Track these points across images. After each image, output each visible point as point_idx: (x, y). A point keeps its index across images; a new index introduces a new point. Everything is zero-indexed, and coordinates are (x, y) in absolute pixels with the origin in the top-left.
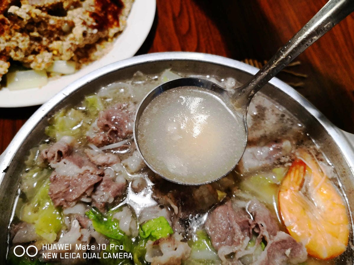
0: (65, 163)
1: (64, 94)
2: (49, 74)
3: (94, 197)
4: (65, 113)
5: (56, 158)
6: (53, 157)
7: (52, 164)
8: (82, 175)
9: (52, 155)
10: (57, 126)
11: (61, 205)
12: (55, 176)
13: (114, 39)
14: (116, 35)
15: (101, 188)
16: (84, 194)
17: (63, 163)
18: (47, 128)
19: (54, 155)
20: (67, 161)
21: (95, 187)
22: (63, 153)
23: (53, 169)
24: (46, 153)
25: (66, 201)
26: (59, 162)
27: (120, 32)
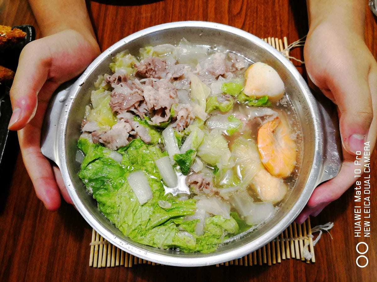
0: (122, 86)
1: (125, 42)
4: (125, 55)
5: (116, 82)
6: (115, 80)
7: (113, 85)
8: (133, 94)
9: (114, 79)
10: (117, 63)
11: (117, 111)
12: (115, 93)
16: (134, 105)
17: (121, 86)
18: (111, 64)
19: (116, 79)
20: (124, 85)
22: (122, 79)
23: (113, 89)
24: (110, 78)
25: (120, 109)
26: (118, 84)
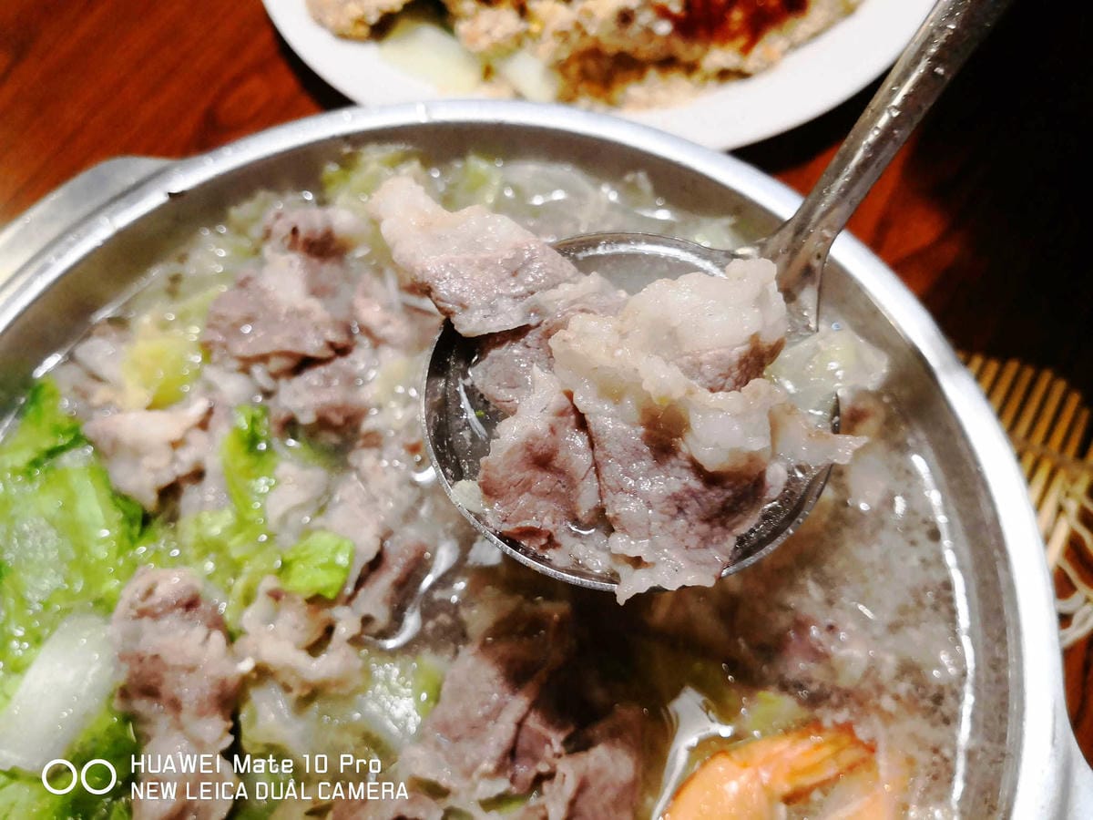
2: (488, 73)
3: (283, 382)
7: (269, 251)
11: (212, 347)
13: (712, 84)
14: (724, 75)
15: (312, 377)
21: (303, 364)
25: (225, 346)
27: (742, 75)
